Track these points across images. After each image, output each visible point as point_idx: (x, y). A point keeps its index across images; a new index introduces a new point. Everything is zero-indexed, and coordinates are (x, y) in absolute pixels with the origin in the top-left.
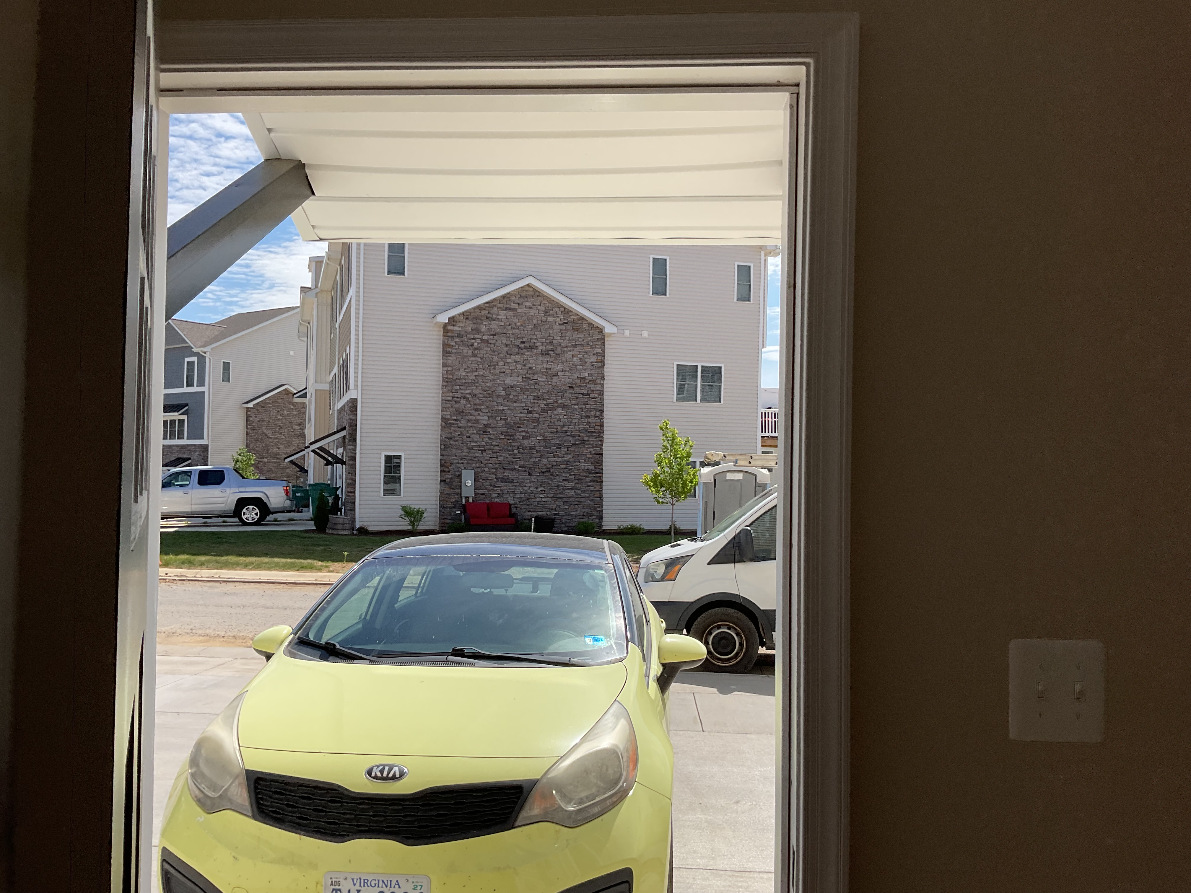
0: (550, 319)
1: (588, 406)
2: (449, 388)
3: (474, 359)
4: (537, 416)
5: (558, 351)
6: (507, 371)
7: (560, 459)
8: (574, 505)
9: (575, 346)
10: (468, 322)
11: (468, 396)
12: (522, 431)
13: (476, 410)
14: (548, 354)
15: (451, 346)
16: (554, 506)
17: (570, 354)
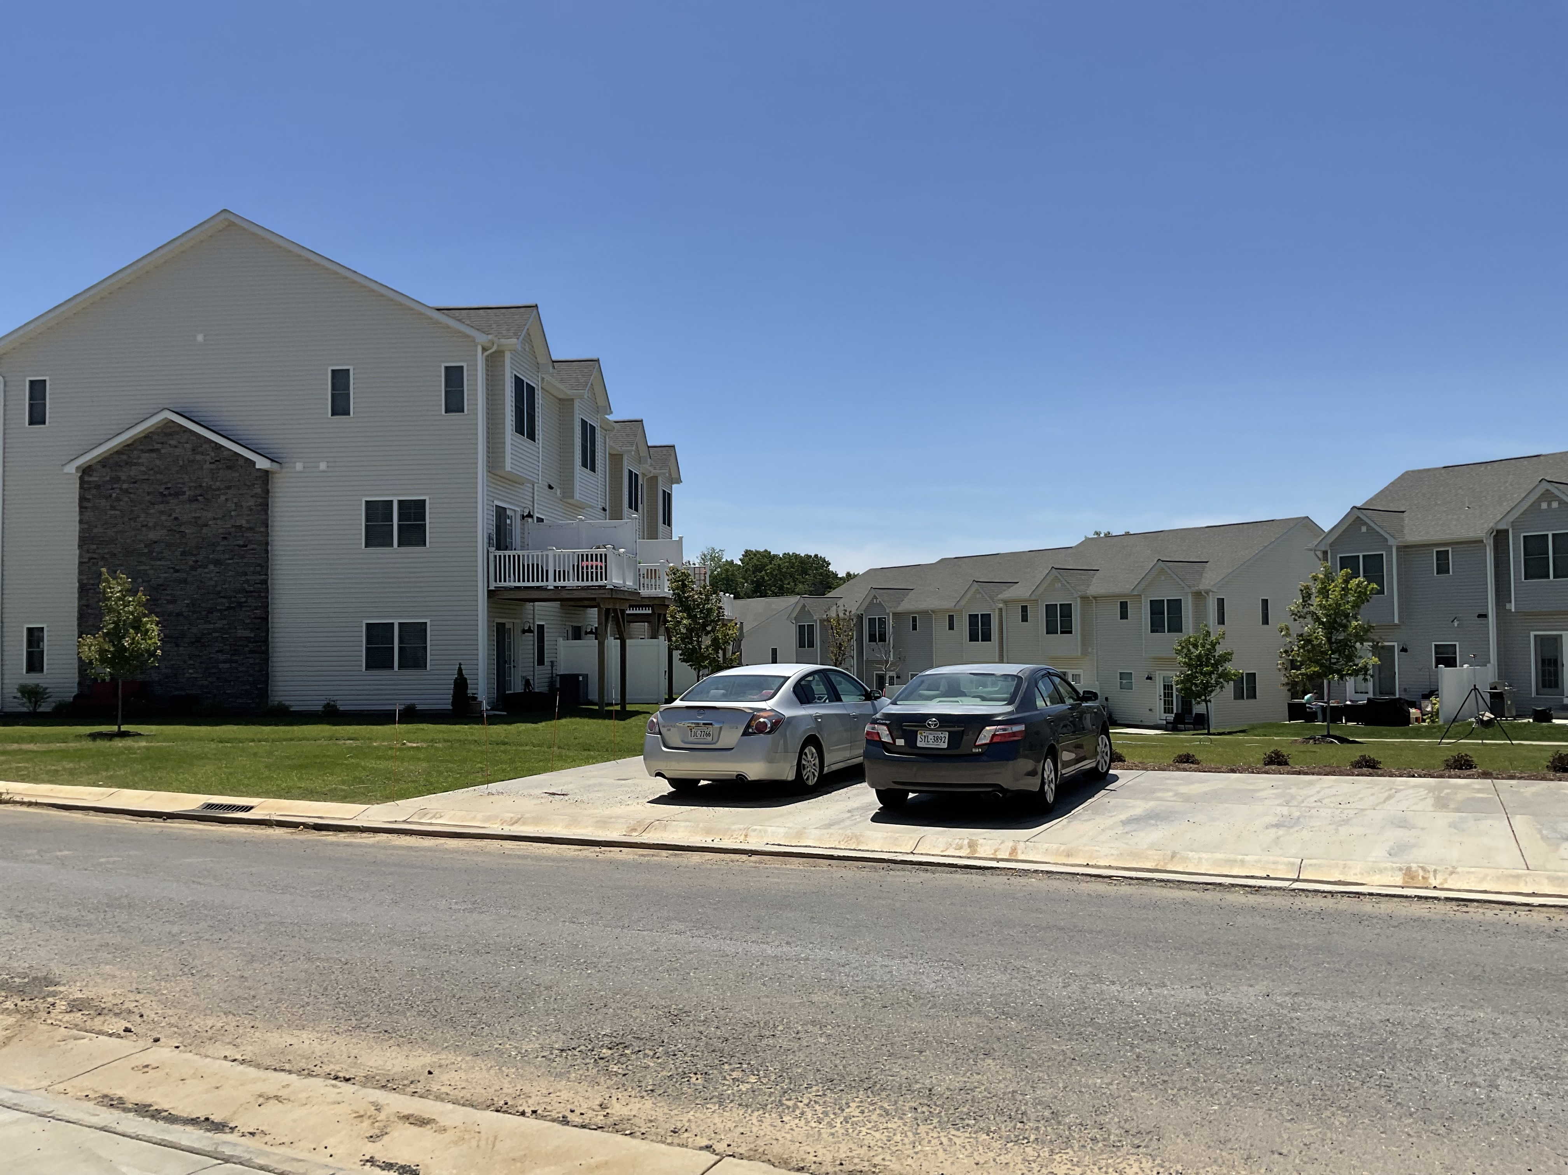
0: (199, 457)
1: (245, 560)
2: (86, 548)
4: (185, 575)
5: (209, 496)
8: (230, 681)
10: (106, 469)
14: (197, 500)
15: (88, 500)
17: (223, 498)
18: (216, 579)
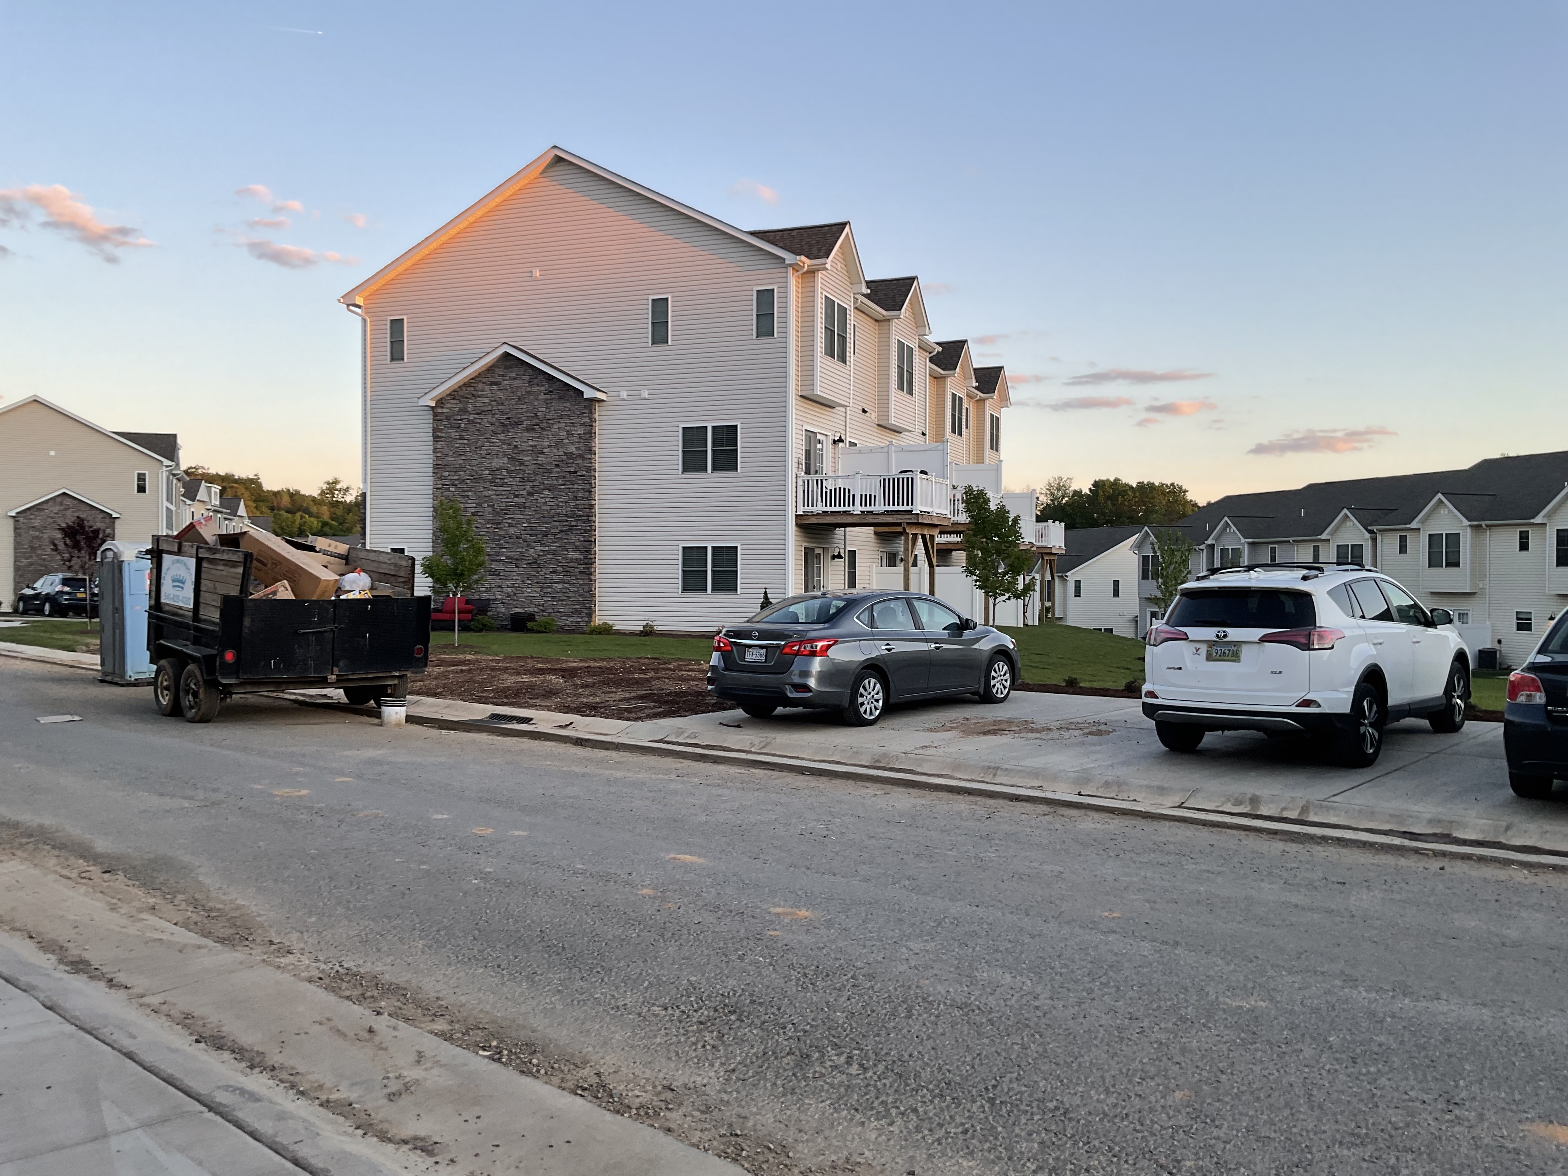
0: (535, 389)
1: (576, 486)
2: (439, 475)
3: (461, 441)
4: (523, 500)
5: (544, 425)
6: (494, 452)
7: (547, 548)
8: (562, 600)
9: (561, 417)
10: (455, 401)
11: (457, 482)
12: (509, 518)
13: (464, 497)
14: (534, 429)
15: (441, 431)
16: (542, 602)
17: (556, 426)
18: (549, 503)
